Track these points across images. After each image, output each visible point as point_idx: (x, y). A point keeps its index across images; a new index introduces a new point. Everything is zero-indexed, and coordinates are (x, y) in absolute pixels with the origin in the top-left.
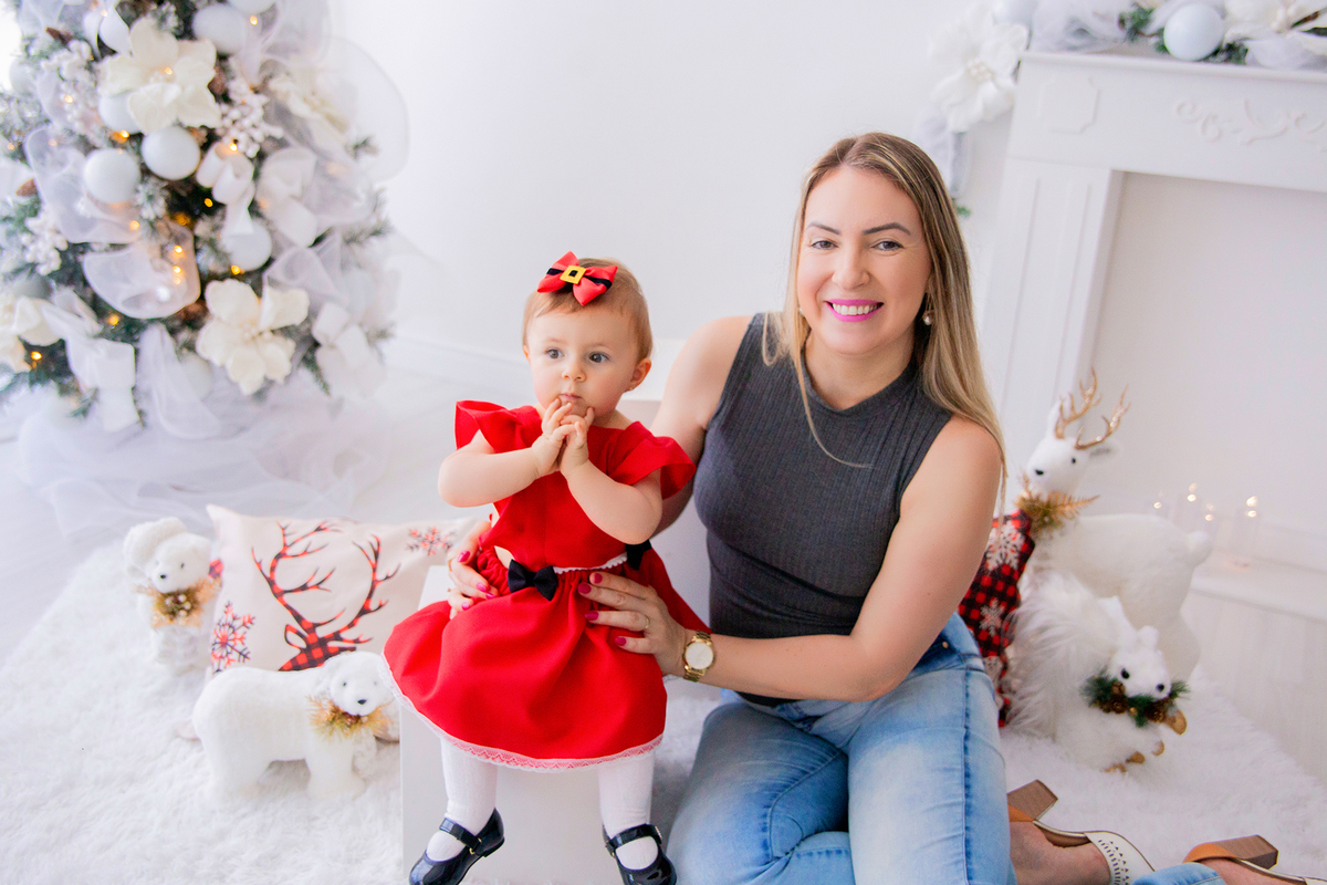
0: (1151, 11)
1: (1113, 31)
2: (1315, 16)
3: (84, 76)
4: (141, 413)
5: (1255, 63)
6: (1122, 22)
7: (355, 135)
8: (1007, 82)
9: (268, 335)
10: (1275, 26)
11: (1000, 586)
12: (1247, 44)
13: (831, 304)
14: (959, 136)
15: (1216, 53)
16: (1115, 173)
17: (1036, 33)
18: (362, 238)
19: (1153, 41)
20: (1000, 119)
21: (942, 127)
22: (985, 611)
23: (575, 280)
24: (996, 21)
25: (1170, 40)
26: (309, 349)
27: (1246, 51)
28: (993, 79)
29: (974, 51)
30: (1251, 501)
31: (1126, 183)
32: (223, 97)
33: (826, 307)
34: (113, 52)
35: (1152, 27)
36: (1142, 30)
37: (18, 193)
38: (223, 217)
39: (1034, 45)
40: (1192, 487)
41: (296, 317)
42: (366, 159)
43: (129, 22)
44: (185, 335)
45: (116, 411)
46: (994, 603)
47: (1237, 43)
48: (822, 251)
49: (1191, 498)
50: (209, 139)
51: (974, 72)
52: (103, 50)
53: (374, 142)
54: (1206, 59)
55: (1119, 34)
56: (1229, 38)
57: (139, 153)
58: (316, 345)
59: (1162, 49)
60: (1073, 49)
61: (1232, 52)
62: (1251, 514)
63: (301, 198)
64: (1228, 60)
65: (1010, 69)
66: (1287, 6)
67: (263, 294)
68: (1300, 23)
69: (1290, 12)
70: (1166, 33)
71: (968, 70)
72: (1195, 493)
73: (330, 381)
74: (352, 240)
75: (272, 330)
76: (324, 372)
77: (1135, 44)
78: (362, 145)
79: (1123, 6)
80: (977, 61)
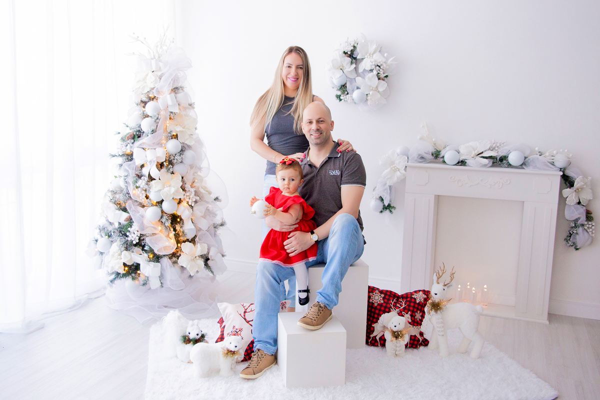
0: (440, 151)
1: (430, 157)
2: (482, 153)
3: (146, 187)
4: (161, 283)
5: (469, 166)
6: (432, 154)
7: (213, 196)
8: (404, 172)
9: (197, 258)
10: (472, 156)
11: (420, 307)
12: (466, 161)
14: (390, 187)
15: (458, 163)
16: (435, 196)
17: (410, 158)
18: (218, 226)
19: (442, 160)
20: (403, 181)
21: (386, 184)
22: (416, 313)
23: (287, 161)
24: (398, 155)
25: (446, 159)
26: (207, 260)
28: (399, 171)
29: (393, 163)
30: (485, 286)
31: (438, 198)
32: (184, 190)
34: (154, 179)
35: (441, 156)
36: (438, 156)
37: (125, 221)
38: (183, 224)
39: (409, 161)
40: (468, 284)
41: (205, 252)
42: (217, 203)
43: (159, 171)
44: (174, 259)
45: (154, 283)
46: (419, 312)
47: (463, 161)
49: (468, 287)
50: (180, 202)
51: (393, 169)
52: (151, 179)
53: (219, 198)
54: (456, 165)
55: (432, 158)
56: (461, 159)
57: (161, 207)
58: (208, 259)
59: (444, 162)
60: (421, 162)
61: (462, 163)
62: (486, 290)
63: (204, 217)
64: (461, 165)
65: (404, 168)
67: (196, 246)
68: (478, 155)
69: (476, 152)
70: (445, 157)
71: (392, 168)
72: (470, 285)
73: (213, 270)
74: (215, 227)
75: (199, 256)
76: (211, 268)
77: (436, 160)
78: (216, 199)
79: (433, 150)
80: (394, 166)
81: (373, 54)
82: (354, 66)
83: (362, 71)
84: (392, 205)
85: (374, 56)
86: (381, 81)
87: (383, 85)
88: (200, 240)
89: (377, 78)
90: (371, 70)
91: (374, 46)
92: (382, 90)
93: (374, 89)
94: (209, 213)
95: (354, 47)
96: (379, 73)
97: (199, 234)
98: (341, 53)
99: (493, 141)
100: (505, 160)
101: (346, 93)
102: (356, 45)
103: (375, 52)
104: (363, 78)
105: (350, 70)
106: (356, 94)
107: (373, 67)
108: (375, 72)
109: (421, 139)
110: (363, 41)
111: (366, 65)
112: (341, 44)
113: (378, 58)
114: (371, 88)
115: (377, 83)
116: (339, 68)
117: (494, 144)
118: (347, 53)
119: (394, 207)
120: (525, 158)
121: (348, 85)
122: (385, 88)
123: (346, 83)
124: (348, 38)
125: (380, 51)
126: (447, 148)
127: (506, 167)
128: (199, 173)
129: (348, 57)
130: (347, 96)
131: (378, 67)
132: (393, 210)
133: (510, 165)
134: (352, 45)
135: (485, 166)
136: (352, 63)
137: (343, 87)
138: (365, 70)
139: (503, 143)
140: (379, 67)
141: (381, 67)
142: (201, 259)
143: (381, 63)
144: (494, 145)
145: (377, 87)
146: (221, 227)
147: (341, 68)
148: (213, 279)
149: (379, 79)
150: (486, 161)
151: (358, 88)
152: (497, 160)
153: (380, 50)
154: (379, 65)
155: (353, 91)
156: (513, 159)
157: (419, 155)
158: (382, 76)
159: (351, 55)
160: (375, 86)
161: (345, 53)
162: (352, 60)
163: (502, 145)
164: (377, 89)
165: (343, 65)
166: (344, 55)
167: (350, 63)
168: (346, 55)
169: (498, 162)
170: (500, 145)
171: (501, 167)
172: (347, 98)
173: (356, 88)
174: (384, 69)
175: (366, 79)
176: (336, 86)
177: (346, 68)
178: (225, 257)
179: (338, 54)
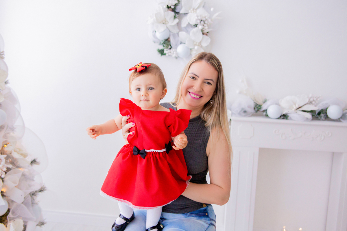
0: (261, 105)
1: (252, 110)
2: (300, 107)
5: (291, 119)
6: (254, 108)
7: (29, 159)
10: (293, 109)
12: (288, 115)
15: (280, 117)
16: (260, 148)
18: (36, 194)
19: (265, 113)
23: (138, 67)
25: (269, 113)
27: (288, 116)
31: (263, 151)
35: (263, 109)
36: (260, 110)
47: (286, 114)
48: (192, 79)
54: (278, 118)
55: (254, 111)
56: (284, 113)
59: (267, 116)
60: (244, 116)
61: (284, 116)
64: (283, 119)
69: (296, 106)
70: (267, 111)
72: (285, 228)
74: (33, 196)
77: (259, 114)
78: (34, 162)
79: (253, 104)
81: (196, 9)
82: (177, 20)
83: (186, 25)
85: (198, 11)
86: (205, 36)
87: (207, 40)
89: (201, 33)
90: (196, 25)
92: (206, 45)
93: (197, 44)
95: (179, 1)
96: (203, 28)
98: (165, 7)
99: (310, 96)
100: (323, 113)
101: (170, 47)
103: (198, 8)
104: (188, 32)
105: (173, 24)
106: (180, 49)
107: (199, 21)
108: (200, 27)
109: (240, 93)
111: (192, 18)
113: (201, 13)
114: (195, 43)
115: (201, 38)
116: (162, 23)
118: (170, 7)
121: (171, 40)
122: (208, 44)
123: (169, 38)
126: (268, 103)
127: (323, 120)
128: (11, 134)
129: (171, 11)
130: (171, 50)
131: (202, 22)
133: (327, 118)
135: (307, 119)
136: (175, 17)
137: (167, 42)
138: (189, 25)
139: (318, 98)
140: (204, 22)
141: (206, 22)
143: (207, 18)
144: (311, 99)
145: (200, 43)
146: (40, 193)
147: (164, 22)
149: (203, 34)
150: (306, 115)
151: (181, 43)
152: (315, 113)
153: (204, 5)
154: (204, 19)
155: (177, 46)
156: (333, 112)
158: (205, 31)
159: (174, 9)
160: (199, 41)
161: (168, 7)
162: (175, 14)
163: (318, 99)
164: (200, 44)
165: (165, 19)
166: (167, 9)
167: (173, 18)
168: (170, 9)
169: (316, 115)
170: (317, 99)
171: (320, 120)
172: (172, 52)
173: (179, 42)
174: (208, 24)
175: (191, 34)
176: (159, 40)
177: (168, 23)
178: (45, 225)
179: (161, 8)
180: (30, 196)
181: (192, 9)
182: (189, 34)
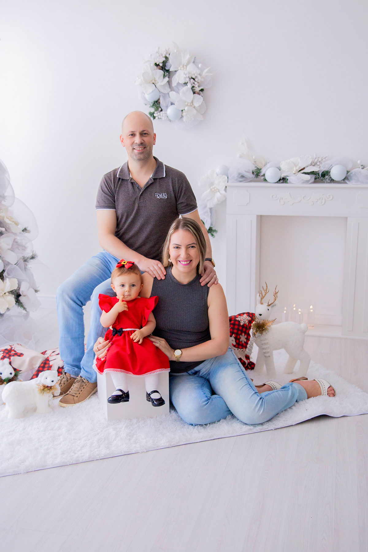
0: (261, 169)
1: (251, 175)
2: (304, 168)
5: (290, 183)
6: (253, 173)
7: (21, 227)
8: (223, 192)
9: (7, 294)
10: (294, 172)
11: (244, 330)
12: (288, 178)
13: (180, 261)
14: (211, 209)
15: (280, 180)
16: (258, 216)
17: (229, 177)
18: (28, 260)
19: (262, 178)
20: (223, 202)
21: (206, 207)
22: (241, 336)
23: (125, 264)
24: (217, 175)
25: (267, 177)
26: (18, 296)
27: (288, 179)
28: (219, 191)
29: (212, 184)
30: (311, 307)
31: (261, 219)
33: (179, 262)
35: (262, 174)
36: (259, 174)
39: (229, 181)
40: (294, 306)
41: (15, 288)
42: (26, 234)
46: (244, 334)
47: (285, 178)
48: (177, 249)
49: (294, 309)
51: (213, 190)
53: (28, 229)
54: (277, 182)
55: (254, 176)
56: (282, 176)
58: (20, 295)
59: (265, 180)
60: (241, 181)
61: (283, 180)
62: (312, 311)
63: (12, 250)
64: (283, 182)
65: (224, 188)
66: (296, 166)
67: (5, 281)
68: (300, 171)
69: (297, 168)
70: (266, 175)
71: (211, 189)
72: (295, 307)
73: (26, 307)
74: (25, 261)
75: (8, 292)
76: (24, 304)
77: (258, 179)
78: (25, 230)
79: (253, 168)
80: (214, 186)
81: (186, 66)
82: (167, 79)
83: (176, 84)
84: (213, 229)
85: (188, 67)
86: (196, 95)
87: (198, 100)
88: (9, 274)
89: (192, 92)
90: (186, 84)
91: (188, 57)
92: (198, 105)
93: (189, 104)
94: (16, 246)
95: (166, 58)
96: (194, 87)
97: (8, 268)
98: (153, 65)
99: (315, 156)
100: (327, 175)
101: (160, 109)
102: (167, 56)
103: (188, 63)
104: (178, 92)
105: (162, 84)
106: (170, 111)
107: (188, 80)
108: (189, 85)
109: (241, 157)
110: (175, 51)
111: (179, 77)
112: (151, 55)
113: (192, 70)
114: (186, 103)
115: (192, 97)
116: (151, 82)
117: (316, 158)
118: (159, 65)
119: (215, 231)
120: (348, 172)
121: (161, 101)
122: (200, 104)
123: (159, 99)
124: (159, 48)
125: (194, 62)
126: (268, 165)
127: (328, 183)
128: (3, 202)
129: (160, 69)
130: (161, 112)
131: (192, 80)
132: (214, 234)
133: (332, 181)
134: (164, 56)
135: (307, 182)
136: (164, 76)
137: (157, 103)
138: (178, 84)
139: (325, 158)
140: (194, 79)
141: (196, 80)
142: (11, 295)
143: (196, 75)
144: (316, 160)
145: (192, 102)
146: (32, 260)
147: (153, 81)
148: (26, 316)
149: (194, 93)
150: (308, 177)
151: (172, 104)
152: (319, 175)
154: (194, 77)
155: (167, 107)
156: (336, 173)
157: (239, 174)
158: (197, 89)
159: (164, 67)
160: (190, 101)
161: (157, 65)
162: (164, 73)
163: (324, 160)
164: (193, 104)
165: (155, 78)
166: (156, 67)
167: (163, 76)
168: (158, 67)
169: (321, 178)
170: (322, 160)
171: (324, 183)
172: (161, 115)
173: (170, 103)
174: (199, 81)
175: (180, 94)
176: (149, 102)
177: (158, 82)
178: (38, 292)
179: (149, 66)
180: (22, 261)
181: (181, 66)
182: (179, 94)
